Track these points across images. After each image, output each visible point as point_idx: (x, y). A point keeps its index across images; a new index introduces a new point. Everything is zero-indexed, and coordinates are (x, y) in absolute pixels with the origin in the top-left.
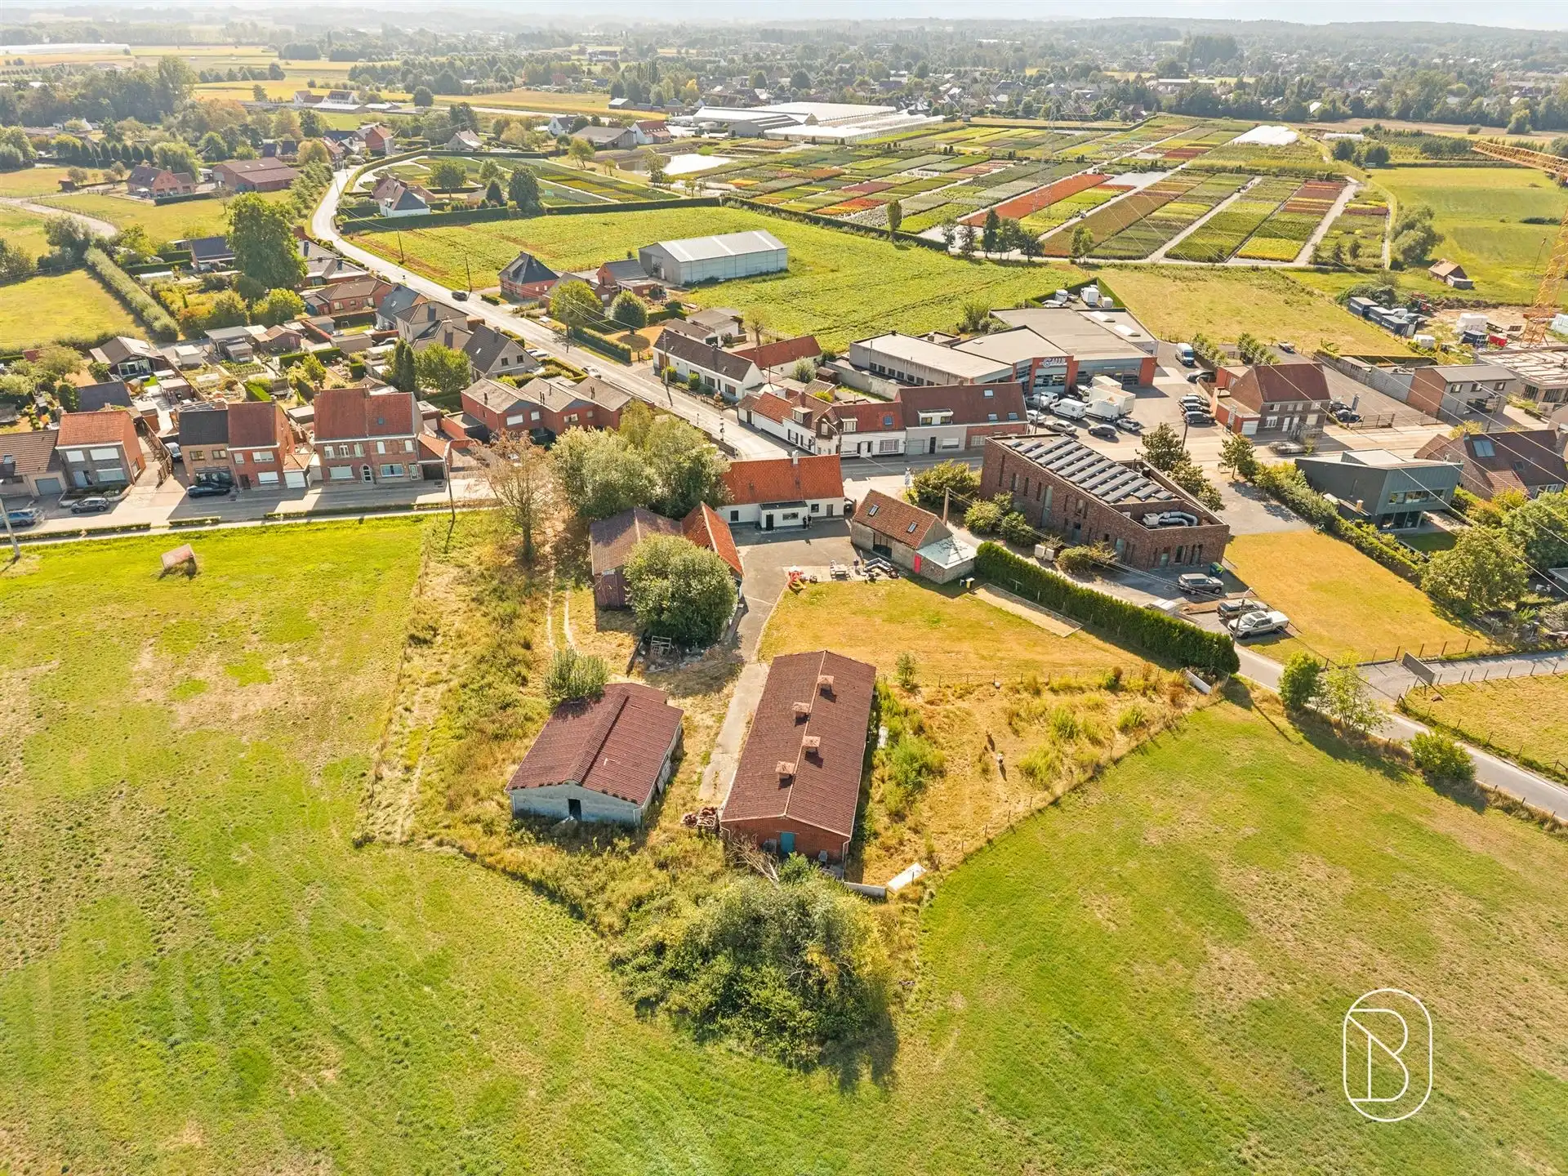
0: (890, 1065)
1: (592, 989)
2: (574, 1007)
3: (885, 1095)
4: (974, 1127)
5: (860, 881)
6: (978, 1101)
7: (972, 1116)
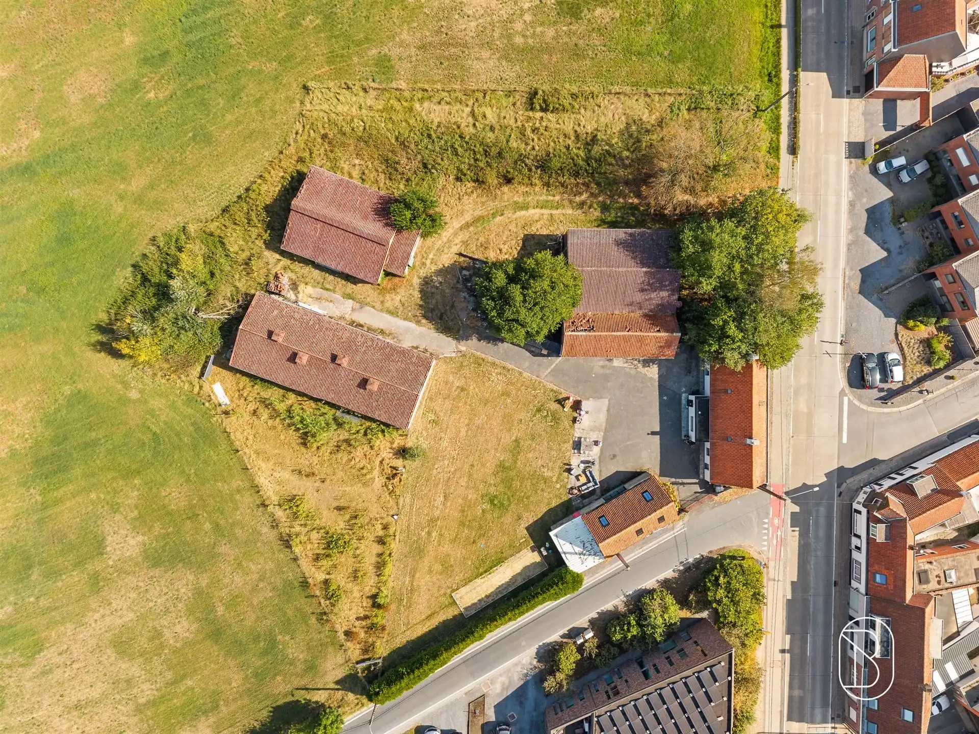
0: (105, 351)
1: (176, 215)
2: (166, 207)
3: (89, 344)
4: (68, 380)
5: (213, 364)
6: (80, 386)
7: (73, 380)
